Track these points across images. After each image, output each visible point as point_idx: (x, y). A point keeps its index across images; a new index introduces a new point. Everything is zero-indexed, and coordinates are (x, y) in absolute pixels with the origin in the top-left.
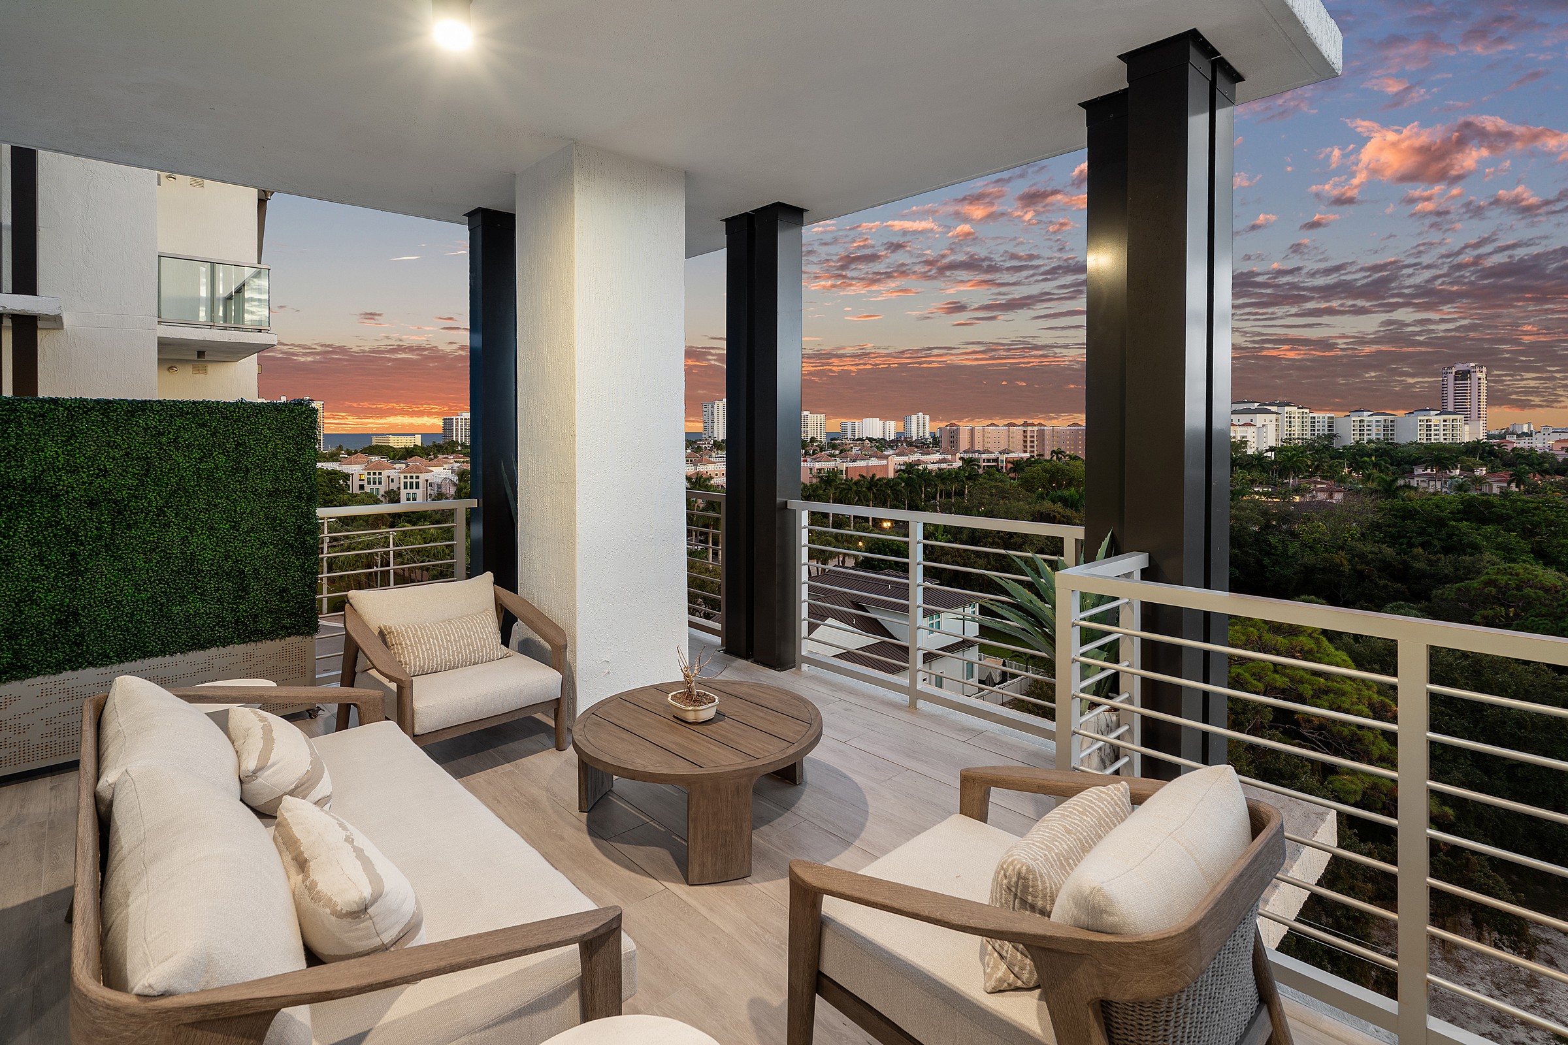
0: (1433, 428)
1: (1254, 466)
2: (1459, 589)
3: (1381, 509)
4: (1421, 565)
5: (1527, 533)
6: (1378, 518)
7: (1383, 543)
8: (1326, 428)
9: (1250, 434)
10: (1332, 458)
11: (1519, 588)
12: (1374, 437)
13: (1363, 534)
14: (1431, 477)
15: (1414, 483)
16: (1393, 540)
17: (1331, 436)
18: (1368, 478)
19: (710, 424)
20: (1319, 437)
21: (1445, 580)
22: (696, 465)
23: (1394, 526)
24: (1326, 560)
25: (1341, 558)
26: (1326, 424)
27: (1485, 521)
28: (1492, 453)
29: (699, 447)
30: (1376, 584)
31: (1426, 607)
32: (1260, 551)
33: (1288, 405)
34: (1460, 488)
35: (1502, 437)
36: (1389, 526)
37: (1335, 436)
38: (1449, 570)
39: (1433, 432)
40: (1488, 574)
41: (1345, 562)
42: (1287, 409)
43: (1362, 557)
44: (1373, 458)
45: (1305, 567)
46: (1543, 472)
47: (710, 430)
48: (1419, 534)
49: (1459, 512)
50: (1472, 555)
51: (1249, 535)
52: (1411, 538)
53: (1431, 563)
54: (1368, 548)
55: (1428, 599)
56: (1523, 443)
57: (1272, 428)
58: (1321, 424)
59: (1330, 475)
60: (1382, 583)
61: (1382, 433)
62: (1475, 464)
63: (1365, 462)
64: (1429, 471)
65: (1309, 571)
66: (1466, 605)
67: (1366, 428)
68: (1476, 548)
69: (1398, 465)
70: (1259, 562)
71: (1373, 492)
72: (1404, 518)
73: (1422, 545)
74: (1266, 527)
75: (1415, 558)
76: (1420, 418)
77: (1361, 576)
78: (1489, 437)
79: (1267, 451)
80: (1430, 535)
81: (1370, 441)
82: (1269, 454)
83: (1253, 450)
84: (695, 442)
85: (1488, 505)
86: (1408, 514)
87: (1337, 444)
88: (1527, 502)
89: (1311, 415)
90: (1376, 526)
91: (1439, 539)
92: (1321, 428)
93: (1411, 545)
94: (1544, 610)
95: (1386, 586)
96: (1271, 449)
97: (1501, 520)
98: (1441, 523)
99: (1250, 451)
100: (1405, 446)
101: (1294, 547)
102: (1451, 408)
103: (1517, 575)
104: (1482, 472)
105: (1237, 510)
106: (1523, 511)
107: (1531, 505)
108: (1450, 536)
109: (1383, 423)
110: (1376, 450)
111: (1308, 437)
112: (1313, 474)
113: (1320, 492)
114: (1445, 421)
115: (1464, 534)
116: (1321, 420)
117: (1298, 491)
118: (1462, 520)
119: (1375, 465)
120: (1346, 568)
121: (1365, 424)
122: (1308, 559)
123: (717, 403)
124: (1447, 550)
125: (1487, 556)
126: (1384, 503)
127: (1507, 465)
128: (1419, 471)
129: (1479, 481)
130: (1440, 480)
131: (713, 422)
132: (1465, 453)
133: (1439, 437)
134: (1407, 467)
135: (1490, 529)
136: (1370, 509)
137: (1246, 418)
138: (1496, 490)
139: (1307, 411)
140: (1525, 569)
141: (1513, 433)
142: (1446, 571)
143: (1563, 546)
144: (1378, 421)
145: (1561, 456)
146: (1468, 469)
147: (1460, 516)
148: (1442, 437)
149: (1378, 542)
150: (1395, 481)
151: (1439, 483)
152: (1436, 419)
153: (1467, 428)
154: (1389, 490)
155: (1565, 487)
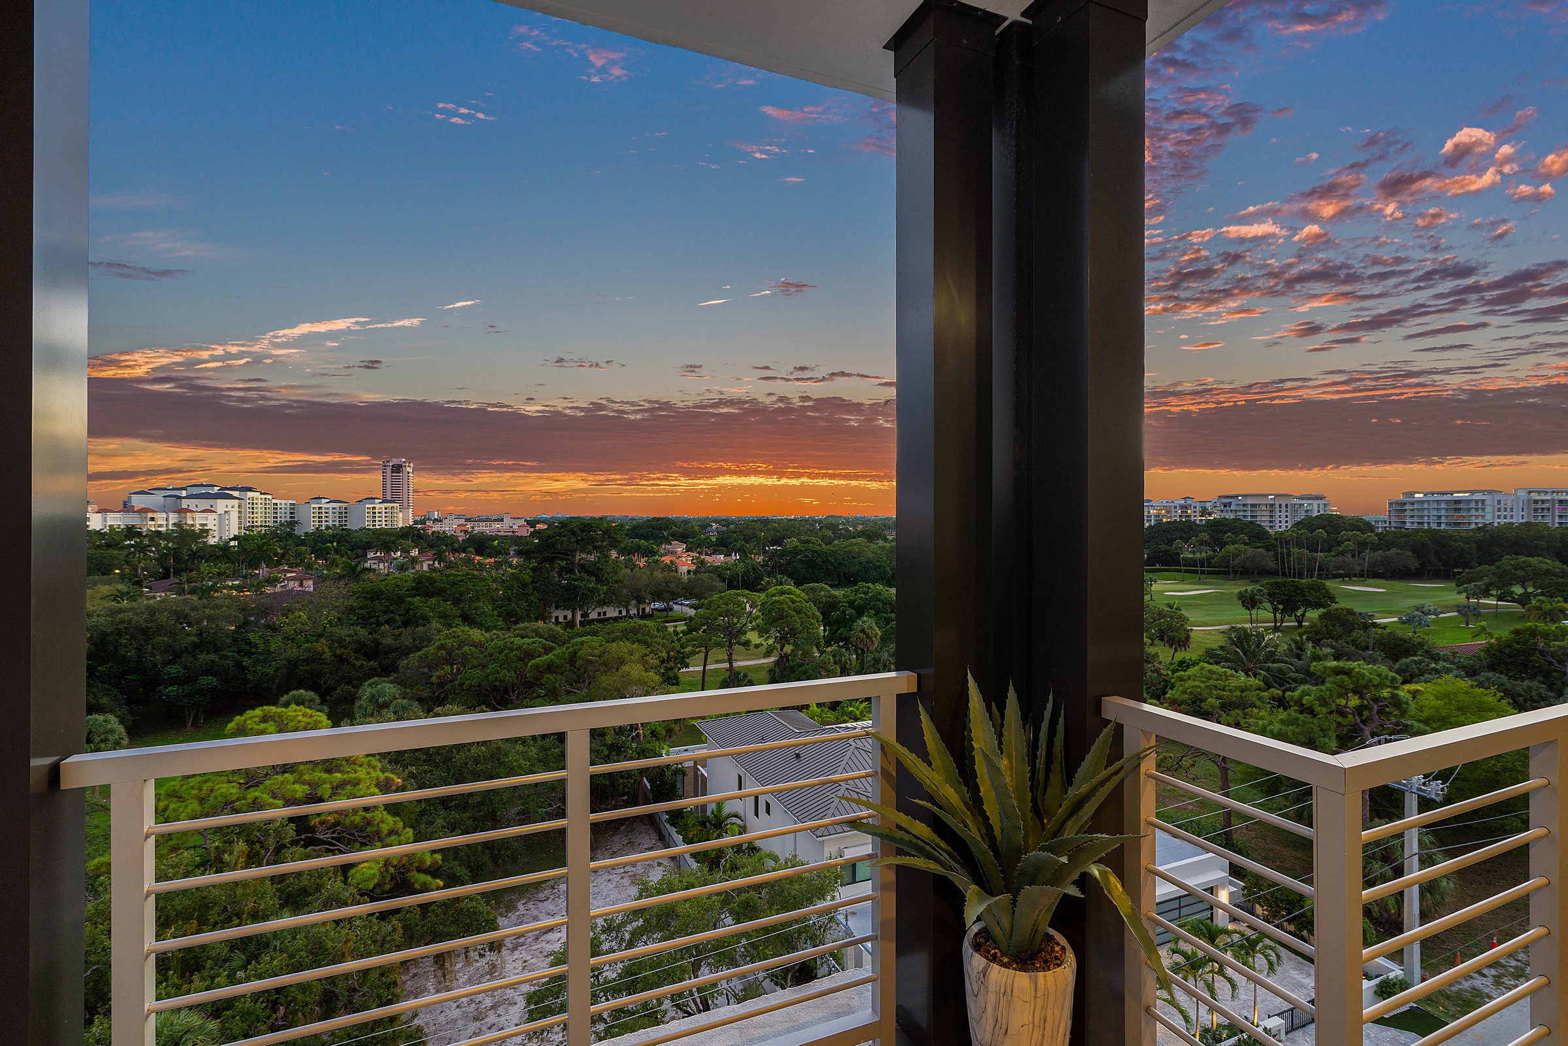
0: (377, 515)
1: (218, 557)
2: (421, 657)
3: (355, 593)
4: (388, 641)
5: (457, 601)
6: (352, 602)
7: (357, 625)
8: (288, 515)
9: (211, 521)
10: (298, 545)
11: (460, 647)
12: (330, 523)
13: (339, 619)
14: (380, 560)
15: (367, 565)
16: (364, 621)
17: (293, 524)
18: (333, 564)
20: (282, 524)
21: (406, 652)
23: (364, 607)
24: (309, 650)
25: (322, 645)
26: (288, 511)
27: (429, 595)
28: (419, 536)
30: (353, 665)
31: (397, 678)
32: (239, 652)
33: (250, 489)
34: (402, 568)
35: (423, 522)
36: (361, 608)
37: (296, 522)
38: (408, 642)
39: (377, 519)
40: (439, 640)
41: (327, 649)
42: (250, 494)
43: (340, 641)
44: (335, 544)
45: (289, 661)
46: (454, 551)
48: (385, 613)
49: (412, 589)
50: (424, 625)
51: (227, 636)
52: (378, 617)
53: (396, 637)
54: (343, 632)
55: (395, 670)
56: (437, 528)
57: (234, 515)
58: (283, 511)
59: (297, 561)
60: (358, 663)
61: (338, 519)
62: (408, 546)
63: (328, 547)
64: (378, 554)
65: (292, 664)
66: (426, 670)
67: (324, 515)
68: (426, 619)
69: (352, 550)
70: (239, 665)
71: (341, 577)
72: (372, 600)
73: (387, 622)
74: (244, 626)
75: (383, 635)
76: (368, 507)
77: (341, 660)
78: (416, 522)
79: (231, 540)
80: (392, 612)
81: (328, 528)
82: (232, 543)
83: (216, 540)
85: (432, 581)
86: (375, 595)
87: (299, 531)
88: (456, 576)
89: (274, 501)
90: (351, 610)
91: (400, 615)
92: (283, 515)
93: (379, 624)
94: (476, 662)
95: (361, 666)
96: (235, 538)
97: (440, 592)
98: (400, 600)
99: (212, 541)
100: (356, 531)
101: (276, 643)
102: (389, 497)
103: (458, 637)
104: (415, 553)
105: (212, 608)
106: (454, 584)
107: (459, 578)
108: (407, 611)
109: (337, 510)
110: (334, 536)
111: (271, 524)
112: (279, 563)
113: (291, 581)
114: (385, 509)
115: (417, 607)
116: (283, 506)
117: (272, 581)
118: (415, 596)
119: (337, 551)
120: (328, 655)
121: (323, 511)
122: (292, 652)
124: (406, 624)
125: (435, 624)
126: (354, 586)
127: (431, 546)
128: (370, 555)
129: (414, 560)
130: (387, 561)
132: (402, 537)
133: (382, 524)
134: (360, 551)
135: (433, 600)
136: (340, 594)
137: (204, 504)
138: (425, 568)
139: (269, 497)
140: (463, 631)
141: (429, 519)
142: (407, 643)
143: (476, 609)
144: (334, 508)
145: (461, 537)
146: (406, 551)
147: (414, 592)
148: (384, 523)
149: (353, 625)
150: (357, 565)
151: (386, 564)
152: (379, 506)
153: (401, 515)
154: (354, 573)
155: (469, 561)
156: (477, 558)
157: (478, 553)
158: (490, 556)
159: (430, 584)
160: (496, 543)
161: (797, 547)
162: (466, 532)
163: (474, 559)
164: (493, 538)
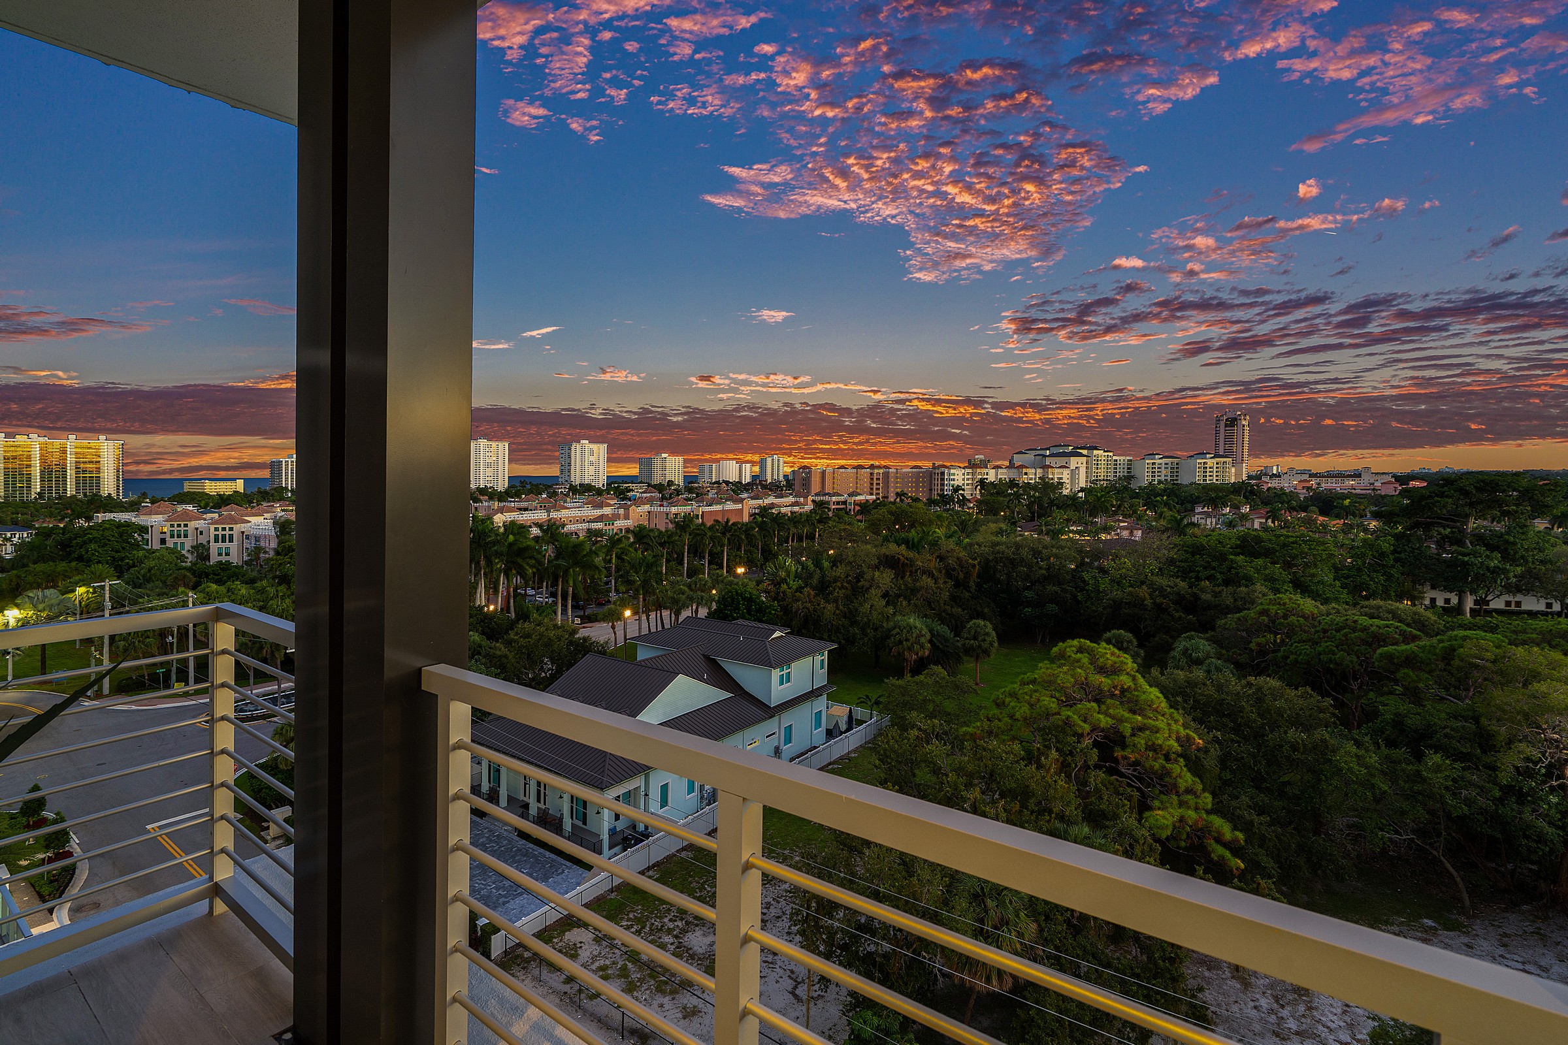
0: (1208, 470)
1: (1068, 506)
2: (1239, 619)
3: (1175, 546)
4: (1206, 597)
5: (1288, 565)
6: (1173, 554)
7: (1177, 578)
8: (1126, 470)
9: (1065, 476)
10: (1131, 498)
11: (1285, 617)
12: (1163, 478)
13: (1160, 569)
14: (1208, 515)
15: (1195, 520)
16: (1184, 574)
17: (1130, 478)
18: (1161, 515)
19: (567, 467)
20: (1120, 478)
21: (1226, 611)
22: (548, 512)
23: (1185, 561)
24: (1131, 594)
25: (1143, 592)
26: (1126, 467)
27: (1255, 555)
28: (1252, 492)
29: (554, 492)
30: (1172, 616)
31: (1213, 636)
32: (1076, 588)
33: (1096, 448)
34: (1231, 524)
35: (1258, 477)
36: (1182, 561)
37: (1133, 477)
38: (1229, 601)
39: (1208, 474)
40: (1262, 604)
41: (1147, 596)
42: (1095, 452)
43: (1161, 589)
44: (1164, 498)
45: (1115, 602)
46: (1292, 509)
47: (567, 474)
48: (1205, 568)
49: (1237, 547)
50: (1247, 586)
51: (1068, 573)
52: (1198, 572)
53: (1216, 595)
54: (1163, 581)
55: (1213, 629)
56: (1274, 484)
57: (1083, 471)
58: (1122, 466)
59: (1132, 513)
60: (1177, 615)
61: (1170, 474)
62: (1240, 502)
63: (1157, 501)
64: (1206, 509)
65: (1117, 604)
66: (1244, 634)
67: (1157, 470)
68: (1249, 580)
69: (1182, 504)
70: (1075, 599)
71: (1167, 529)
72: (1193, 554)
73: (1208, 578)
74: (1081, 565)
75: (1202, 590)
76: (1198, 461)
77: (1160, 609)
78: (1250, 477)
79: (1079, 491)
80: (1214, 569)
81: (1160, 482)
82: (1080, 494)
83: (1068, 491)
84: (550, 487)
85: (1258, 540)
86: (1197, 550)
87: (1134, 485)
88: (1288, 537)
89: (1115, 458)
90: (1171, 562)
91: (1221, 573)
92: (1122, 470)
93: (1198, 579)
94: (1305, 636)
95: (1180, 617)
96: (1082, 490)
97: (1268, 553)
98: (1222, 557)
99: (1066, 492)
100: (1187, 486)
101: (1104, 583)
102: (1221, 452)
103: (1284, 604)
104: (1246, 509)
105: (1058, 548)
106: (1284, 545)
107: (1291, 540)
108: (1230, 569)
109: (1170, 466)
110: (1165, 490)
111: (1111, 478)
112: (1115, 513)
113: (1124, 531)
114: (1217, 464)
115: (1241, 567)
116: (1122, 462)
117: (1106, 529)
118: (1238, 554)
119: (1166, 504)
120: (1148, 602)
121: (1156, 466)
122: (1117, 594)
123: (574, 445)
124: (1227, 583)
125: (1258, 587)
126: (1176, 539)
127: (1265, 503)
128: (1198, 510)
129: (1244, 517)
130: (1215, 517)
131: (570, 464)
132: (1232, 493)
133: (1213, 479)
134: (1189, 506)
135: (1260, 562)
136: (1166, 546)
137: (1061, 461)
138: (1256, 526)
139: (1111, 454)
140: (1290, 599)
141: (1266, 474)
142: (1228, 602)
143: (1313, 575)
144: (1166, 464)
145: (1303, 494)
146: (1235, 507)
147: (1238, 550)
148: (1215, 478)
149: (1173, 576)
150: (1182, 519)
151: (1214, 520)
152: (1211, 462)
153: (1233, 470)
154: (1178, 528)
155: (1309, 522)
156: (1321, 518)
157: (1323, 512)
158: (1338, 517)
159: (1256, 544)
160: (1347, 502)
162: (1308, 488)
163: (1316, 519)
164: (1344, 497)
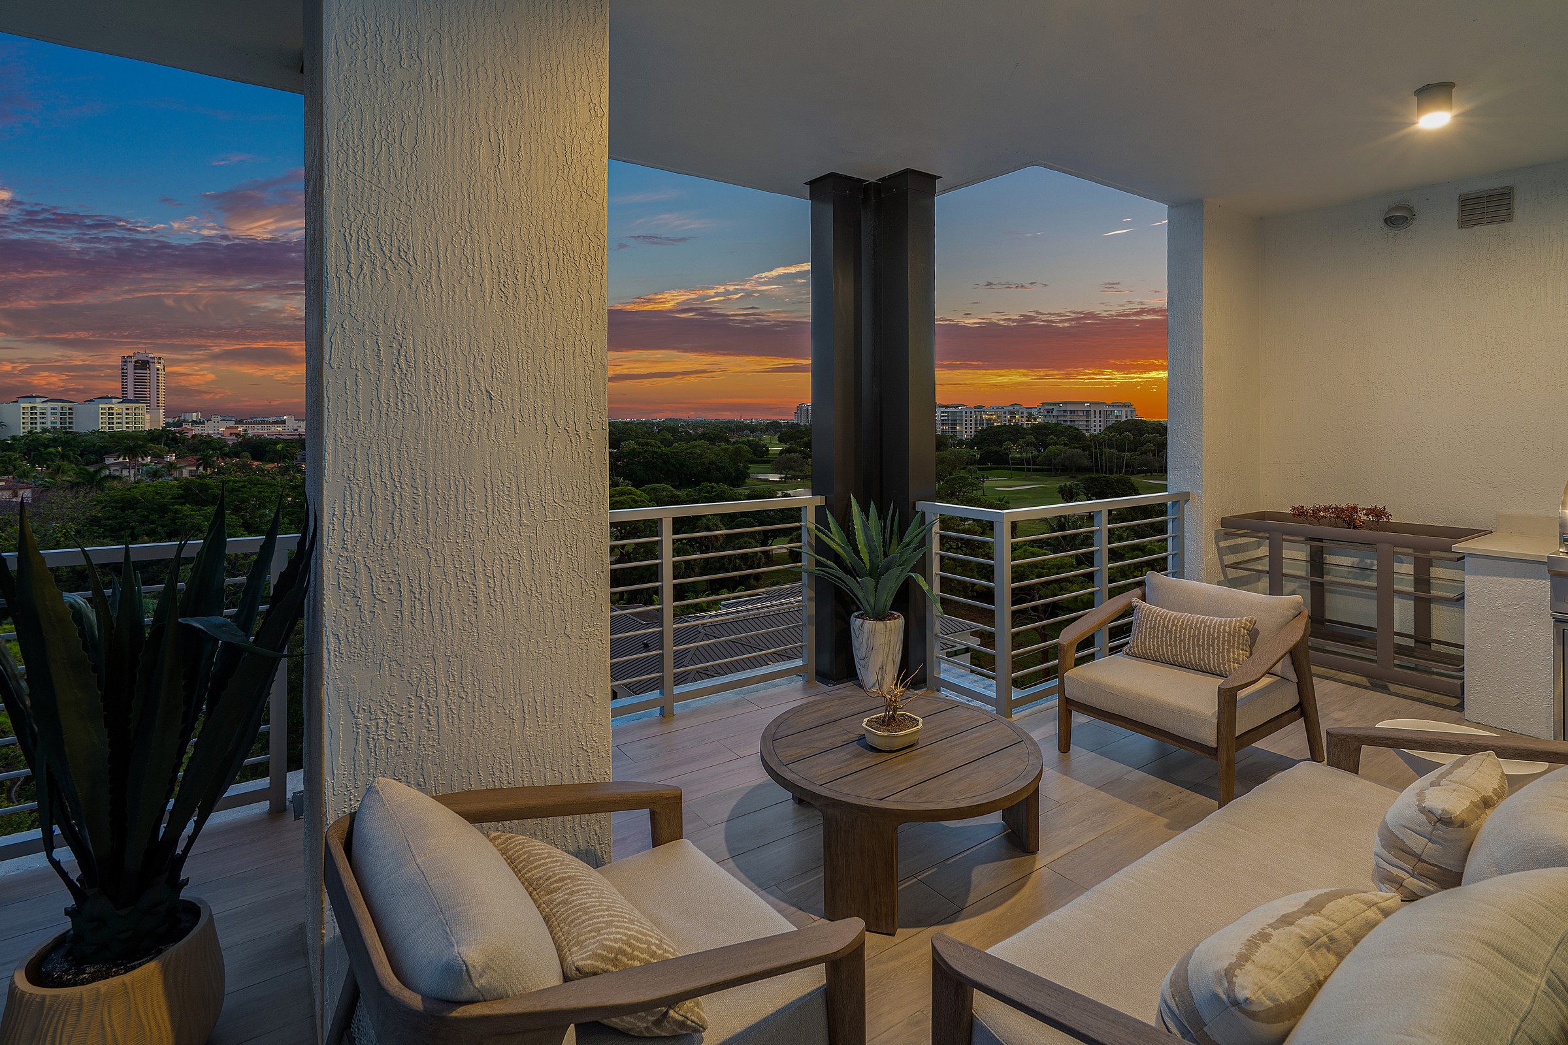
0: (115, 416)
3: (99, 502)
6: (97, 512)
12: (49, 426)
13: (78, 532)
14: (124, 466)
15: (109, 472)
18: (58, 471)
23: (114, 518)
28: (175, 440)
34: (157, 475)
35: (178, 424)
36: (108, 519)
39: (115, 421)
44: (60, 449)
46: (225, 455)
48: (141, 523)
49: (180, 496)
56: (197, 430)
61: (59, 421)
62: (161, 451)
63: (50, 453)
64: (121, 460)
67: (38, 416)
69: (81, 455)
71: (73, 485)
72: (123, 509)
76: (101, 406)
78: (168, 425)
80: (153, 522)
81: (44, 430)
86: (127, 504)
88: (235, 482)
90: (94, 521)
91: (163, 526)
98: (163, 509)
100: (86, 434)
102: (131, 396)
104: (170, 458)
106: (233, 490)
107: (240, 484)
108: (173, 521)
109: (59, 411)
110: (55, 440)
114: (127, 409)
115: (187, 516)
119: (63, 457)
121: (38, 411)
126: (101, 496)
127: (193, 450)
128: (110, 460)
129: (170, 466)
130: (133, 467)
132: (151, 441)
133: (122, 426)
134: (95, 457)
138: (185, 473)
141: (186, 421)
143: (261, 517)
144: (54, 409)
145: (231, 441)
146: (158, 456)
147: (182, 501)
148: (125, 425)
149: (98, 537)
150: (96, 472)
151: (132, 472)
152: (117, 407)
153: (148, 416)
154: (93, 481)
155: (245, 467)
156: (256, 463)
157: (254, 458)
158: (271, 461)
159: (200, 491)
160: (279, 447)
161: (635, 449)
162: (237, 435)
163: (251, 465)
164: (276, 442)
